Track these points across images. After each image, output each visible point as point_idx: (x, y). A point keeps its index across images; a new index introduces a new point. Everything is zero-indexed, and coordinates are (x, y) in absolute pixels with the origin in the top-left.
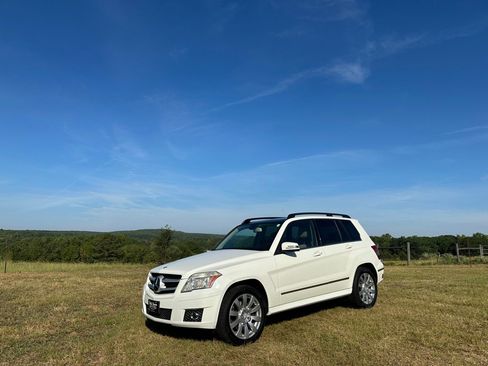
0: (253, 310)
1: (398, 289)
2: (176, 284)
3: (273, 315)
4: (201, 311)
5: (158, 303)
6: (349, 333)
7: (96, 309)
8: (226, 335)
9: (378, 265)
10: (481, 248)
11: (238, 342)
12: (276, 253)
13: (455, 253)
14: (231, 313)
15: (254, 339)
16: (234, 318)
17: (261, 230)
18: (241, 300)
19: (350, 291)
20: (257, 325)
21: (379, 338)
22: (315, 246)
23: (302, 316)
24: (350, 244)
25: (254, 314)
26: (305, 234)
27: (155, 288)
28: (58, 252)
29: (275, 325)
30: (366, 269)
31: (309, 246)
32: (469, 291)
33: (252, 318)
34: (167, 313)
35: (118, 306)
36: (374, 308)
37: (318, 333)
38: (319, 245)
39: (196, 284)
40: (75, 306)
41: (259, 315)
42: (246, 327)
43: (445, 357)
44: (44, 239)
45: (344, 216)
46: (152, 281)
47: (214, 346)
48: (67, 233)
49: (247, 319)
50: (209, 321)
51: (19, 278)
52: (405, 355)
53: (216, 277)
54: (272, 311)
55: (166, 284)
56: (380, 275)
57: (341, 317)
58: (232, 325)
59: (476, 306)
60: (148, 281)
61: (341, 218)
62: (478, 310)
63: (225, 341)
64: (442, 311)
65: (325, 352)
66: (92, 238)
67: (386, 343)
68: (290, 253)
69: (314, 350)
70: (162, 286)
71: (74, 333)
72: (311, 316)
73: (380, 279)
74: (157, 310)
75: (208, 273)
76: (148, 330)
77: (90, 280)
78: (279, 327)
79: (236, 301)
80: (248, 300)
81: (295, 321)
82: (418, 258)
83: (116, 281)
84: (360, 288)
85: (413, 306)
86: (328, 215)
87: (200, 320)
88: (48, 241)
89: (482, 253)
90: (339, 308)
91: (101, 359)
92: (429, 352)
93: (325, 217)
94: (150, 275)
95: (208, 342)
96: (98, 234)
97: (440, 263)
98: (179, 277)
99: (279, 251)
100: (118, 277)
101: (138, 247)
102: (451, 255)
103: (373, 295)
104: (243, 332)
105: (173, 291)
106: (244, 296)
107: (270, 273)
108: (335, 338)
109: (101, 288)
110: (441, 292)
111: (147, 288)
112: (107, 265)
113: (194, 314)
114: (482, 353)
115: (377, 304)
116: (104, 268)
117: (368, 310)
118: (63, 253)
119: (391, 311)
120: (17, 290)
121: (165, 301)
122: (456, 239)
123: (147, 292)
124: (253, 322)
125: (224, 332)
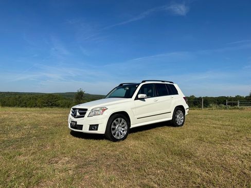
0: (123, 126)
1: (196, 119)
2: (85, 113)
3: (133, 128)
4: (97, 125)
5: (76, 122)
6: (169, 136)
7: (45, 127)
8: (110, 137)
9: (186, 106)
10: (239, 102)
11: (115, 140)
12: (135, 99)
13: (225, 104)
14: (112, 127)
15: (123, 139)
16: (114, 129)
17: (128, 88)
18: (117, 121)
19: (171, 119)
20: (125, 133)
21: (184, 139)
22: (155, 96)
23: (147, 130)
24: (173, 96)
25: (124, 127)
26: (150, 91)
27: (74, 116)
28: (25, 103)
29: (134, 134)
30: (180, 108)
31: (152, 96)
32: (230, 120)
33: (123, 129)
34: (81, 127)
35: (56, 126)
36: (183, 127)
37: (154, 137)
38: (157, 96)
39: (95, 113)
40: (35, 126)
41: (126, 128)
42: (120, 134)
43: (214, 146)
44: (17, 96)
45: (170, 82)
46: (73, 112)
47: (104, 142)
48: (29, 94)
49: (120, 129)
50: (102, 130)
51: (5, 114)
52: (195, 146)
53: (105, 110)
54: (132, 126)
55: (80, 113)
56: (186, 111)
57: (166, 130)
58: (113, 132)
59: (232, 126)
60: (71, 112)
61: (169, 83)
62: (233, 128)
63: (109, 139)
64: (215, 128)
65: (157, 144)
66: (43, 96)
67: (187, 141)
68: (142, 99)
69: (152, 144)
70: (78, 114)
71: (34, 137)
72: (152, 130)
73: (186, 113)
74: (75, 126)
75: (101, 108)
76: (71, 136)
77: (42, 115)
78: (136, 134)
79: (115, 121)
80: (121, 121)
81: (144, 132)
82: (207, 107)
83: (55, 115)
84: (176, 117)
85: (202, 126)
86: (162, 81)
87: (97, 130)
88: (20, 97)
89: (238, 104)
90: (165, 127)
91: (48, 148)
92: (207, 145)
93: (161, 83)
94: (72, 109)
95: (101, 141)
96: (46, 94)
97: (218, 109)
98: (86, 110)
99: (137, 98)
100: (56, 113)
101: (66, 101)
102: (223, 106)
103: (182, 121)
104: (118, 136)
105: (84, 117)
106: (119, 119)
107: (132, 109)
108: (162, 139)
109: (48, 118)
110: (216, 120)
111: (70, 116)
112: (50, 109)
113: (94, 127)
114: (232, 145)
115: (184, 125)
116: (49, 110)
117: (180, 127)
118: (27, 104)
119: (190, 128)
120: (4, 119)
121: (79, 121)
122: (227, 98)
123: (71, 118)
124: (123, 131)
125: (109, 136)
